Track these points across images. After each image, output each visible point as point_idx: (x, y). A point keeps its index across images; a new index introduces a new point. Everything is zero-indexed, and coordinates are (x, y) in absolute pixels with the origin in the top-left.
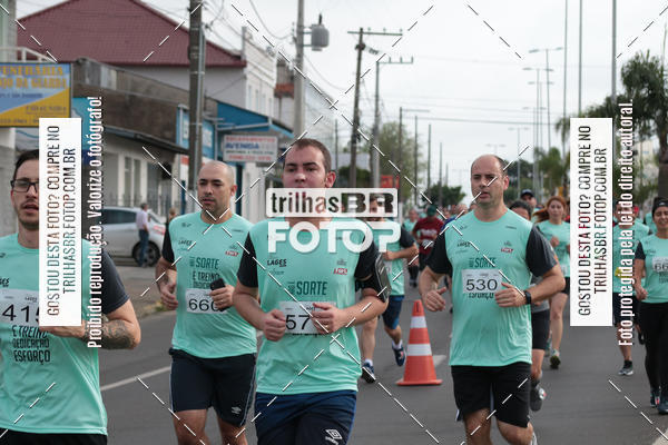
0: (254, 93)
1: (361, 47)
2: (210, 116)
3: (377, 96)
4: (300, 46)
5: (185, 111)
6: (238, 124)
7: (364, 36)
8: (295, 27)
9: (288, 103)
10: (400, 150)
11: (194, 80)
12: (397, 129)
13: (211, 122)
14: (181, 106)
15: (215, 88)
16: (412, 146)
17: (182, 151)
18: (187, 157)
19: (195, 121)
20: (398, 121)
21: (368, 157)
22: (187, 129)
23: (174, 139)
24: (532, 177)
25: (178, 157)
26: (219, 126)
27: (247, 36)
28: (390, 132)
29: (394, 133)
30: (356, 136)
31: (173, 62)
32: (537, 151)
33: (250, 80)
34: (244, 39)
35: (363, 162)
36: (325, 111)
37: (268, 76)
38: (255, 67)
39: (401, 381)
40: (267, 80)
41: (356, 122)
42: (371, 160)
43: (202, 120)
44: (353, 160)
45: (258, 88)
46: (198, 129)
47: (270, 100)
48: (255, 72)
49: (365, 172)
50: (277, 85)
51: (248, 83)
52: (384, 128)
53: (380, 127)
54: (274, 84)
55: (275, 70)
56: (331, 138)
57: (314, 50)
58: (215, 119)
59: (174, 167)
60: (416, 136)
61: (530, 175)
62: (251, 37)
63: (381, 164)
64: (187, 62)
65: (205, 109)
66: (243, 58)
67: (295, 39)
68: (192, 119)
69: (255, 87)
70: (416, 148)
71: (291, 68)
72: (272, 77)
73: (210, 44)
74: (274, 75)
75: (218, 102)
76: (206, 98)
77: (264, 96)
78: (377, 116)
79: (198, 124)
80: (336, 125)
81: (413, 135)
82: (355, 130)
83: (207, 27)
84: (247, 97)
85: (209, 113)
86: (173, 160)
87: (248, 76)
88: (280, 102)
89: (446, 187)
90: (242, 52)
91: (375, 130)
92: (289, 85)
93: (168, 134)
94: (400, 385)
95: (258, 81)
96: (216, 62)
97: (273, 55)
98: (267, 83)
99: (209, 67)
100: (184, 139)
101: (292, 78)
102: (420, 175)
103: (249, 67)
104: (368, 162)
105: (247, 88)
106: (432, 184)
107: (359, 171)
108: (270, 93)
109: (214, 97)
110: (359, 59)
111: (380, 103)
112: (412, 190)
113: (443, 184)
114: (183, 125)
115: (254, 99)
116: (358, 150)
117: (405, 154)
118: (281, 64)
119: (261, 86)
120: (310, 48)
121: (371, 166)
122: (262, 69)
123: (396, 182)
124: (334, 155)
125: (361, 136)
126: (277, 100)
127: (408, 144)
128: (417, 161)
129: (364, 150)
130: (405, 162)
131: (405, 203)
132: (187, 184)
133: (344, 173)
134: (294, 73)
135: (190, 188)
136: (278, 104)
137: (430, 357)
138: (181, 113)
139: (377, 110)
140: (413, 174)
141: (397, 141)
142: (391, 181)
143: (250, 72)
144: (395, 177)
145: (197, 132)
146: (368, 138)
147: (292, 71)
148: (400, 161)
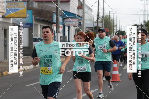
2: (61, 14)
3: (103, 8)
5: (55, 13)
6: (68, 16)
9: (81, 11)
10: (109, 22)
11: (57, 5)
12: (109, 16)
13: (61, 16)
14: (54, 12)
16: (112, 21)
17: (54, 23)
18: (56, 25)
19: (58, 15)
20: (109, 15)
21: (101, 24)
22: (56, 18)
23: (52, 20)
25: (53, 25)
26: (64, 17)
28: (107, 17)
29: (108, 18)
30: (98, 19)
32: (144, 22)
33: (71, 5)
35: (100, 25)
36: (90, 12)
37: (76, 4)
38: (72, 2)
41: (98, 15)
42: (102, 24)
43: (59, 15)
44: (98, 25)
45: (73, 7)
46: (58, 17)
47: (76, 10)
48: (72, 3)
50: (78, 6)
52: (105, 16)
53: (104, 16)
54: (77, 6)
55: (77, 2)
56: (92, 19)
58: (62, 15)
59: (53, 27)
60: (113, 18)
63: (105, 26)
65: (60, 12)
68: (57, 15)
69: (72, 7)
70: (113, 21)
71: (81, 2)
74: (77, 3)
75: (63, 11)
77: (75, 9)
78: (103, 13)
79: (58, 16)
80: (93, 16)
82: (98, 17)
84: (71, 10)
86: (52, 25)
87: (71, 4)
89: (121, 31)
91: (103, 17)
92: (81, 6)
95: (73, 5)
98: (75, 6)
99: (61, 2)
100: (55, 20)
101: (82, 4)
105: (70, 7)
106: (118, 31)
107: (99, 27)
108: (76, 8)
111: (104, 10)
112: (113, 32)
113: (120, 31)
114: (55, 17)
116: (99, 22)
117: (111, 23)
118: (79, 1)
121: (102, 26)
122: (74, 2)
123: (109, 30)
124: (93, 24)
125: (99, 19)
126: (78, 10)
127: (111, 20)
128: (113, 25)
129: (100, 22)
130: (110, 25)
131: (111, 35)
132: (56, 31)
133: (95, 28)
134: (82, 3)
135: (57, 32)
136: (78, 11)
137: (118, 74)
138: (54, 13)
139: (103, 12)
140: (113, 28)
141: (109, 20)
142: (107, 30)
143: (71, 3)
144: (108, 29)
145: (58, 18)
146: (101, 19)
147: (82, 2)
148: (109, 25)
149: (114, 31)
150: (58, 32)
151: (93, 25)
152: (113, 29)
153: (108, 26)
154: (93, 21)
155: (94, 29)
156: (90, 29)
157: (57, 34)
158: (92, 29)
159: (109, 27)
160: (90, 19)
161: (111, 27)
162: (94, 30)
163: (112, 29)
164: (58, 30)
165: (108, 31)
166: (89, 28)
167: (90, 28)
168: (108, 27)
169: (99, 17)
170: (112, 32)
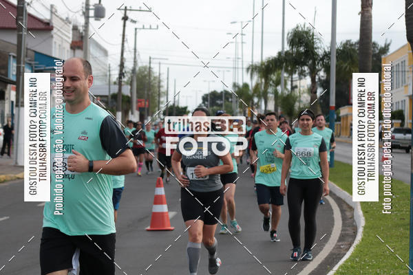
0: (57, 47)
1: (125, 18)
2: (30, 60)
3: (135, 49)
4: (87, 17)
5: (14, 57)
6: (47, 66)
7: (128, 12)
8: (84, 5)
9: (79, 53)
10: (149, 83)
11: (20, 38)
12: (148, 70)
13: (30, 64)
14: (11, 54)
15: (33, 42)
16: (157, 81)
17: (12, 82)
18: (15, 86)
19: (20, 64)
20: (148, 65)
21: (129, 87)
22: (15, 69)
23: (7, 74)
24: (231, 102)
25: (9, 86)
26: (35, 67)
27: (54, 10)
28: (143, 72)
29: (146, 73)
30: (121, 75)
31: (7, 26)
32: (235, 85)
33: (56, 39)
34: (52, 12)
35: (126, 91)
36: (102, 58)
37: (66, 36)
38: (59, 30)
39: (149, 228)
40: (66, 38)
41: (122, 65)
42: (131, 89)
43: (25, 63)
44: (120, 89)
45: (60, 43)
46: (22, 69)
47: (68, 51)
48: (59, 33)
49: (128, 97)
50: (73, 42)
51: (54, 40)
52: (140, 69)
53: (137, 69)
54: (70, 41)
55: (71, 32)
56: (106, 75)
57: (96, 20)
58: (33, 63)
59: (7, 92)
60: (160, 74)
61: (230, 100)
62: (56, 12)
63: (137, 92)
64: (15, 26)
65: (27, 56)
66: (51, 24)
67: (84, 13)
68: (18, 62)
69: (58, 43)
70: (159, 82)
71: (81, 31)
72: (69, 37)
73: (30, 15)
74: (71, 35)
75: (35, 52)
76: (27, 49)
77: (64, 48)
78: (135, 62)
79: (22, 65)
80: (109, 67)
81: (158, 74)
82: (121, 70)
83: (28, 4)
84: (53, 49)
85: (29, 59)
86: (6, 88)
87: (54, 36)
88: (74, 52)
89: (178, 107)
90: (50, 20)
91: (134, 70)
92: (80, 42)
93: (3, 72)
94: (148, 230)
95: (60, 39)
96: (34, 27)
97: (70, 23)
98: (66, 40)
99: (29, 29)
100: (13, 75)
101: (82, 37)
102: (162, 99)
103: (55, 31)
104: (129, 91)
105: (53, 44)
106: (169, 105)
107: (123, 96)
108: (68, 46)
109: (32, 49)
110: (124, 26)
111: (137, 54)
112: (157, 109)
113: (176, 105)
114: (13, 66)
115: (57, 51)
116: (123, 83)
117: (152, 86)
118: (75, 28)
119: (62, 42)
120: (93, 19)
121: (131, 93)
122: (63, 31)
123: (147, 103)
124: (108, 86)
125: (125, 75)
126: (72, 51)
127: (154, 80)
128: (159, 90)
129: (127, 83)
130: (152, 91)
131: (152, 116)
132: (15, 103)
133: (114, 97)
134: (84, 34)
135: (17, 106)
136: (72, 53)
137: (167, 213)
138: (12, 58)
139: (135, 58)
140: (157, 98)
141: (147, 78)
142: (143, 102)
143: (55, 33)
144: (146, 100)
145: (22, 71)
146: (129, 75)
147: (82, 33)
148: (149, 90)
149: (161, 106)
150: (20, 104)
151: (108, 90)
152: (159, 102)
153: (146, 92)
154: (108, 81)
155: (110, 100)
156: (101, 101)
157: (17, 108)
158: (106, 99)
159: (148, 95)
160: (103, 76)
161: (153, 97)
162: (112, 102)
163: (157, 101)
164: (21, 100)
165: (146, 107)
166: (99, 98)
167: (101, 96)
168: (146, 96)
169: (124, 71)
170: (155, 107)
